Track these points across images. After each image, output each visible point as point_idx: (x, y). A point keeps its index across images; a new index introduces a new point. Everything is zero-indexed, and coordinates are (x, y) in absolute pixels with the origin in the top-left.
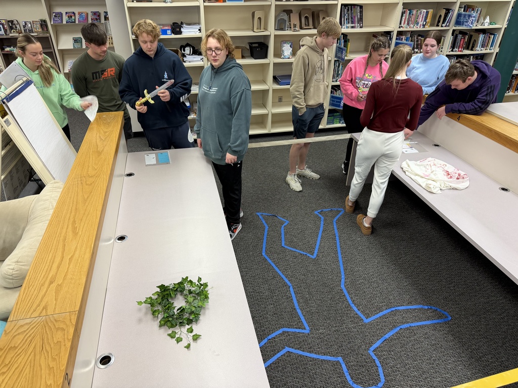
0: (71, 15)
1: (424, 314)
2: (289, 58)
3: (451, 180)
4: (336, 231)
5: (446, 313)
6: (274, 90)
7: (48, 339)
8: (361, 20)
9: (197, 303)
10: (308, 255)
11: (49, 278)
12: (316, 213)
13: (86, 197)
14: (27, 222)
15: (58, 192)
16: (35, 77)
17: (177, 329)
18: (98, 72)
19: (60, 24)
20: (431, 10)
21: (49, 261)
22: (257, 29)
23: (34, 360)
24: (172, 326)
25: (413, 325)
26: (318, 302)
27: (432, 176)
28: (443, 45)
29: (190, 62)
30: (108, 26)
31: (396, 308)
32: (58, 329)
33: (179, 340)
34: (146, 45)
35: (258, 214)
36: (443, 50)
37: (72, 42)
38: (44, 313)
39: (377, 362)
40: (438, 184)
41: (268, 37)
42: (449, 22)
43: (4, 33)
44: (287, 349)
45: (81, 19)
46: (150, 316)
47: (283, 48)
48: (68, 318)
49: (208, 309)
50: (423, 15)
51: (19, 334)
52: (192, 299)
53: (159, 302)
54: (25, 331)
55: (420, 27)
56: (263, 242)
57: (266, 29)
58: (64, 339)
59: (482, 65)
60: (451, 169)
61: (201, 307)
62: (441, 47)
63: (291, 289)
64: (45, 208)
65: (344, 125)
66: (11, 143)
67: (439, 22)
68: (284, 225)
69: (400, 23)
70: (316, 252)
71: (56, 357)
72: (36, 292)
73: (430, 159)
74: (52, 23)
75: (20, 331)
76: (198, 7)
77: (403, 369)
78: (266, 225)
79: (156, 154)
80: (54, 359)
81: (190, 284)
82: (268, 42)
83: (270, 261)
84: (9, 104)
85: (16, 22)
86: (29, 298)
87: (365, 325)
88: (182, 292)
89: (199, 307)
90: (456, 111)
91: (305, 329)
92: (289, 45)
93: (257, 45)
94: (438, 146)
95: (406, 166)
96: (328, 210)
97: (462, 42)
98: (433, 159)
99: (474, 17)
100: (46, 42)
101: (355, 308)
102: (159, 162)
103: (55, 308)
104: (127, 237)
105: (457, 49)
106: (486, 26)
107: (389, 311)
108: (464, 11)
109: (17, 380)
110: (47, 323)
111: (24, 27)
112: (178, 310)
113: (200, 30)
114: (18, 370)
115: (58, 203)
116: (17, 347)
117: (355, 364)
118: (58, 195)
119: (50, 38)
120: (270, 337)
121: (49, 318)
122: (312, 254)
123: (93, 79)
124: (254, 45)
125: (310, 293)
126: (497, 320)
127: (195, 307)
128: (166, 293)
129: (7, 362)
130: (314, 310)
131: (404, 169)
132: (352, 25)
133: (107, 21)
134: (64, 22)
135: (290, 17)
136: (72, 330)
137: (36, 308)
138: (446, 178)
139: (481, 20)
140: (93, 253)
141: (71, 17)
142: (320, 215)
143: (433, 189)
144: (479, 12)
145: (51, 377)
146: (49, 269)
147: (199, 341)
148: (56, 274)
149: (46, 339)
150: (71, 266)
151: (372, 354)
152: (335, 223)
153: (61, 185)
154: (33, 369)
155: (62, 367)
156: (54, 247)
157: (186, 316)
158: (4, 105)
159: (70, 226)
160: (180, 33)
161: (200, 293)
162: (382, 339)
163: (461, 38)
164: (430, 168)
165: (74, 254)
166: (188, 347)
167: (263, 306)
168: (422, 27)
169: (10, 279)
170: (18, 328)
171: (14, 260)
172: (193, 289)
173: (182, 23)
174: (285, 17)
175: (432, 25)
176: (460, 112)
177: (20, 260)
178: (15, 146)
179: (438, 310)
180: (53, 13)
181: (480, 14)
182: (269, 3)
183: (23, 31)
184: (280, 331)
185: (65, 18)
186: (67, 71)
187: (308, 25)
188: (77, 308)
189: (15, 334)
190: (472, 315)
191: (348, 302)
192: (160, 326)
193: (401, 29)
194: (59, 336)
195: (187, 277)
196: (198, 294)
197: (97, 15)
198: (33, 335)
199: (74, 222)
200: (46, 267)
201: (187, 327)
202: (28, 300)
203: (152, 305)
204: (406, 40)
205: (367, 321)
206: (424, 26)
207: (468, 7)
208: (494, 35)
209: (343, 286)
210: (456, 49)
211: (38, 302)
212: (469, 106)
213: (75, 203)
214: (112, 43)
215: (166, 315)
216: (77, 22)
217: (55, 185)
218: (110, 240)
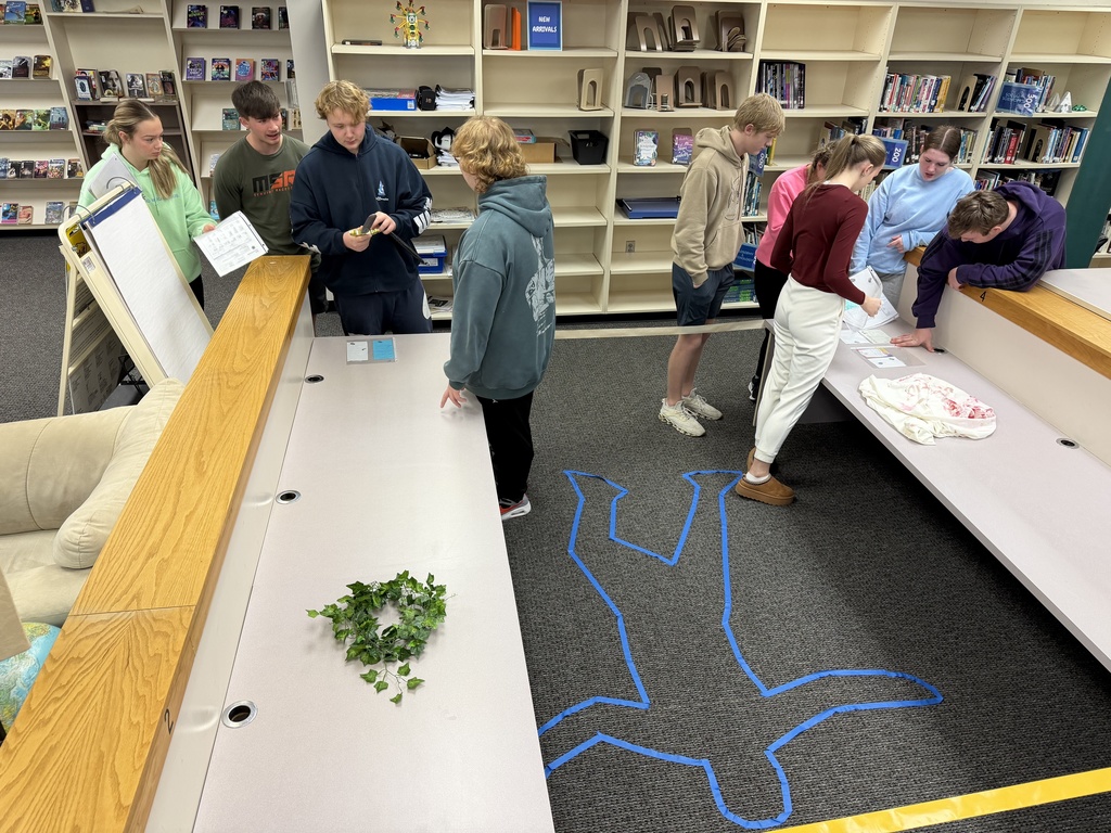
0: (222, 65)
1: (886, 686)
2: (650, 165)
3: (958, 418)
4: (723, 514)
5: (933, 688)
6: (617, 228)
7: (138, 649)
8: (801, 92)
9: (420, 622)
10: (661, 558)
11: (147, 548)
12: (685, 476)
13: (225, 410)
14: (112, 456)
15: (174, 400)
16: (143, 180)
17: (379, 668)
18: (265, 178)
19: (198, 82)
20: (947, 77)
21: (148, 519)
22: (588, 104)
23: (112, 683)
24: (371, 661)
25: (861, 707)
26: (673, 651)
27: (920, 410)
28: (971, 149)
29: (449, 165)
30: (293, 89)
31: (831, 673)
32: (157, 634)
33: (381, 687)
34: (343, 131)
35: (567, 472)
36: (972, 158)
37: (221, 117)
38: (134, 606)
39: (781, 774)
40: (928, 427)
41: (608, 121)
42: (986, 101)
43: (89, 96)
44: (600, 737)
45: (242, 74)
46: (330, 640)
47: (639, 145)
48: (178, 617)
49: (443, 634)
50: (930, 87)
51: (87, 637)
52: (413, 614)
53: (349, 615)
54: (98, 634)
55: (923, 111)
56: (571, 528)
57: (605, 105)
58: (167, 651)
59: (1027, 191)
60: (961, 397)
61: (428, 630)
62: (968, 152)
63: (620, 622)
64: (147, 429)
65: (757, 305)
66: (92, 307)
67: (964, 101)
68: (618, 496)
69: (882, 102)
70: (677, 554)
71: (150, 680)
72: (122, 568)
73: (920, 375)
74: (185, 79)
75: (89, 633)
76: (471, 58)
77: (832, 791)
78: (580, 495)
79: (368, 341)
80: (146, 683)
81: (411, 585)
82: (609, 130)
83: (582, 567)
84: (95, 231)
85: (114, 76)
86: (109, 579)
87: (762, 701)
88: (395, 599)
89: (424, 628)
90: (975, 282)
91: (640, 700)
92: (651, 139)
93: (586, 136)
94: (942, 351)
95: (869, 387)
96: (710, 472)
97: (1012, 145)
98: (927, 376)
99: (1037, 94)
100: (170, 115)
101: (747, 669)
102: (372, 358)
103: (154, 599)
104: (300, 495)
105: (1002, 159)
106: (1065, 113)
107: (817, 676)
108: (1017, 81)
109: (79, 711)
110: (139, 622)
111: (130, 85)
112: (385, 632)
113: (472, 102)
114: (82, 696)
115: (173, 418)
116: (82, 659)
117: (735, 773)
118: (173, 405)
119: (178, 108)
120: (568, 712)
121: (143, 615)
122: (670, 558)
123: (255, 191)
124: (580, 137)
125: (657, 633)
126: (1038, 709)
127: (416, 627)
128: (364, 598)
129: (64, 681)
130: (662, 665)
131: (865, 394)
132: (783, 102)
133: (292, 80)
134: (209, 78)
135: (655, 81)
136: (182, 637)
137: (121, 597)
138: (947, 415)
139: (1056, 99)
140: (231, 510)
141: (223, 68)
142: (693, 482)
143: (917, 434)
144: (1049, 84)
145: (139, 711)
146: (148, 532)
147: (419, 691)
148: (161, 540)
149: (134, 649)
150: (189, 529)
151: (772, 758)
152: (722, 500)
153: (180, 387)
154: (109, 697)
155: (160, 696)
156: (159, 494)
157: (400, 643)
158: (84, 232)
159: (192, 460)
160: (433, 107)
161: (431, 604)
162: (796, 731)
163: (1011, 136)
164: (916, 393)
165: (196, 508)
166: (397, 700)
167: (561, 652)
168: (927, 110)
169: (74, 551)
170: (87, 628)
171: (83, 517)
172: (417, 595)
173: (438, 88)
174: (646, 82)
175: (948, 107)
176: (984, 284)
177: (94, 517)
178: (99, 312)
179: (918, 681)
180: (188, 59)
181: (1051, 88)
182: (613, 54)
183: (127, 94)
184: (590, 702)
185: (210, 71)
186: (206, 174)
187: (693, 100)
188: (195, 601)
189: (81, 637)
190: (987, 696)
191: (733, 654)
192: (349, 659)
193: (884, 114)
194: (158, 645)
195: (406, 573)
196: (424, 605)
197: (273, 67)
198: (111, 641)
199: (200, 452)
200: (144, 528)
201: (400, 664)
202: (107, 582)
203: (335, 618)
204: (895, 136)
205: (767, 693)
206: (932, 108)
207: (1025, 73)
208: (1082, 131)
209: (725, 623)
210: (999, 158)
211: (124, 587)
212: (1002, 271)
213: (204, 419)
214: (300, 123)
215: (360, 638)
216: (233, 79)
217: (169, 387)
218: (266, 498)
